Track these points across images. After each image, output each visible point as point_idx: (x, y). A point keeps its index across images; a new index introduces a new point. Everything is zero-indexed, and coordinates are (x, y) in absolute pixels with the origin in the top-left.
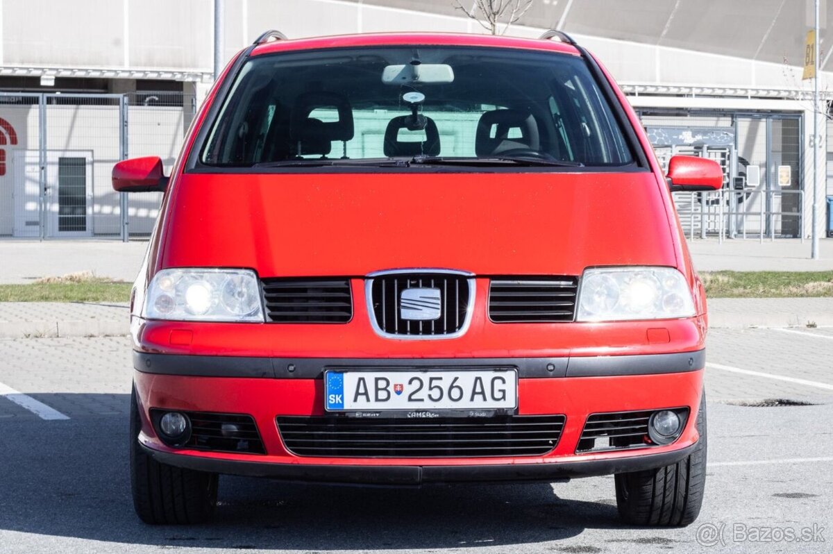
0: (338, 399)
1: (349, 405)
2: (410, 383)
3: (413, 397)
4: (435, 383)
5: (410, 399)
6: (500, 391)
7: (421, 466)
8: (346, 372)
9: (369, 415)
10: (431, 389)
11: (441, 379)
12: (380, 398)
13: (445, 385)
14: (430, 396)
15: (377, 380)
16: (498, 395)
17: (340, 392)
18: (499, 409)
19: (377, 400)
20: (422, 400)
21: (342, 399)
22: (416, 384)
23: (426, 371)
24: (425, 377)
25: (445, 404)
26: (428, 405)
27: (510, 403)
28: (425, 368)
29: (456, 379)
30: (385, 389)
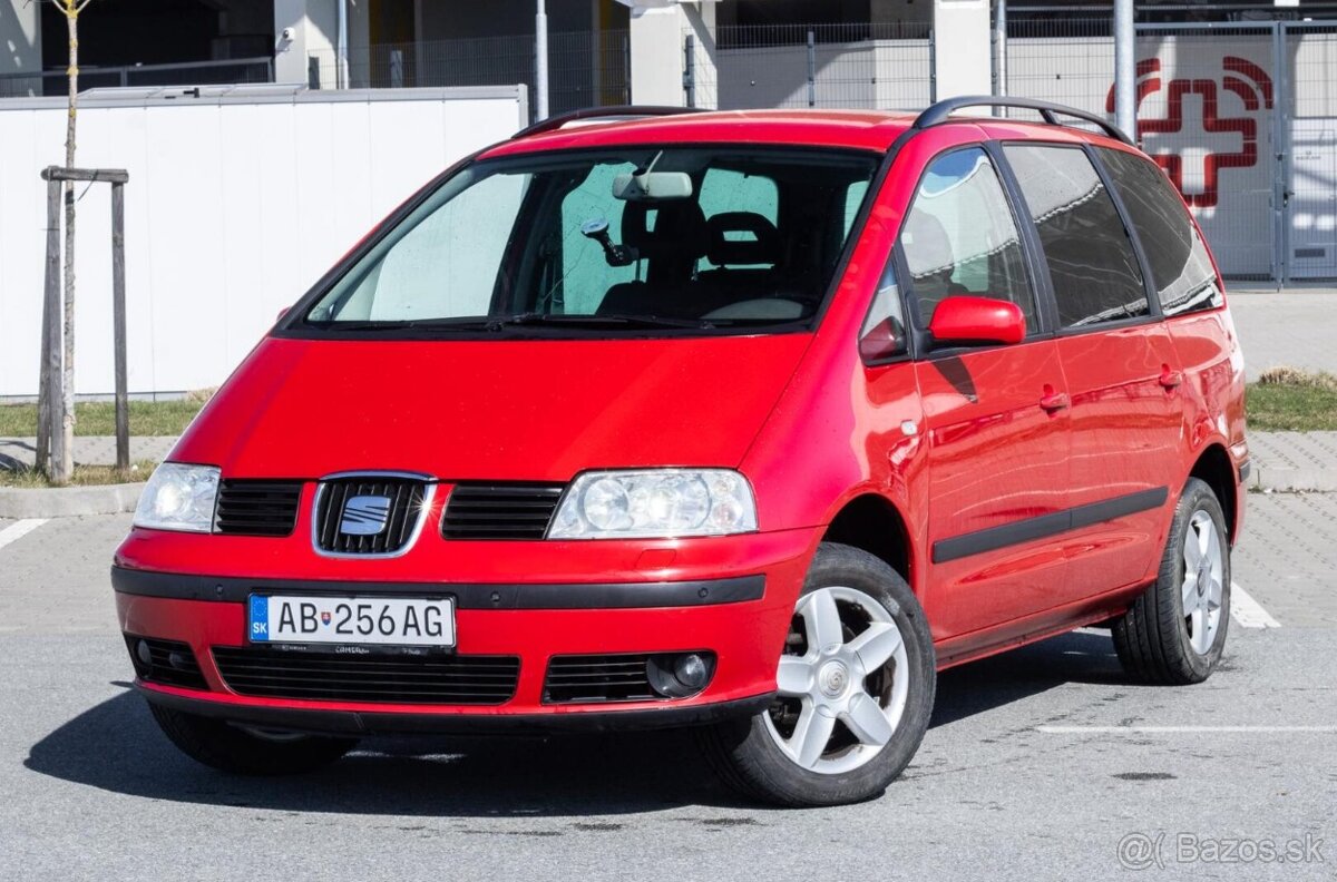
0: (263, 628)
1: (274, 636)
2: (337, 611)
3: (341, 628)
4: (364, 612)
5: (338, 631)
6: (435, 623)
7: (357, 712)
8: (271, 596)
9: (295, 648)
10: (360, 619)
11: (369, 607)
12: (306, 627)
13: (375, 614)
14: (359, 627)
15: (303, 606)
16: (433, 629)
17: (264, 619)
18: (435, 646)
19: (304, 630)
20: (351, 632)
21: (267, 628)
22: (344, 612)
23: (353, 597)
24: (353, 603)
25: (376, 638)
26: (357, 638)
27: (447, 639)
28: (352, 594)
29: (386, 608)
30: (312, 618)
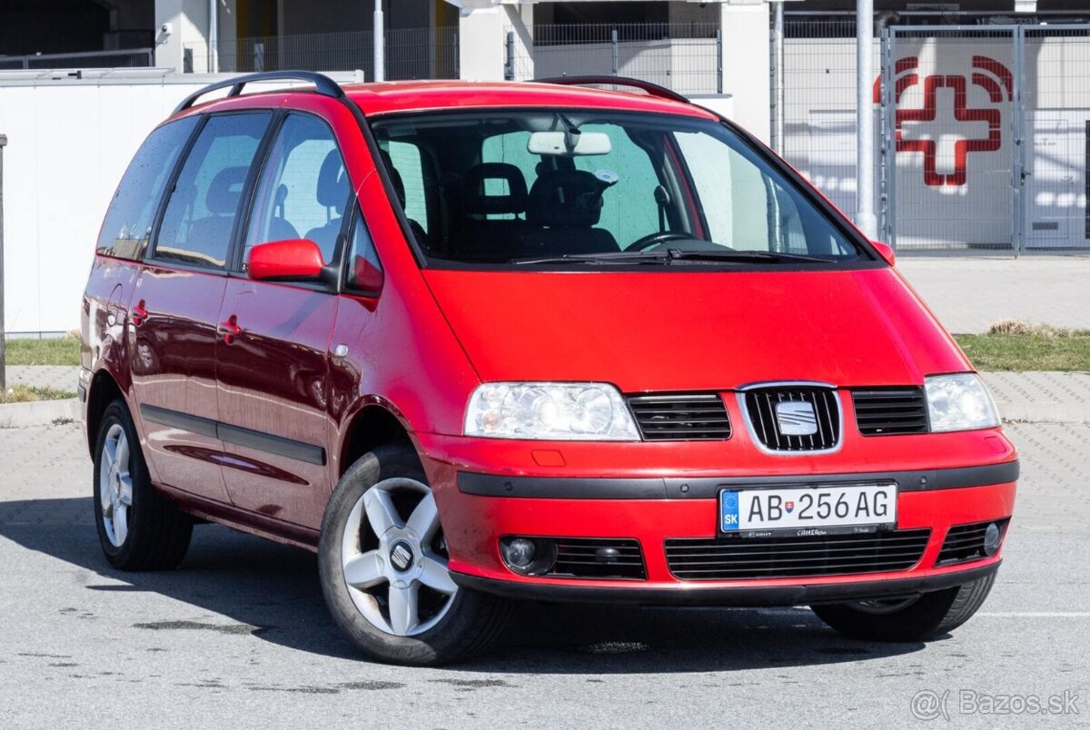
0: (734, 519)
1: (744, 525)
2: (801, 500)
3: (803, 515)
4: (824, 499)
5: (800, 517)
6: (882, 505)
7: (804, 585)
8: (742, 490)
9: (761, 534)
10: (820, 505)
11: (829, 495)
12: (772, 516)
13: (833, 501)
14: (819, 513)
15: (770, 497)
16: (880, 510)
17: (736, 512)
18: (881, 524)
19: (770, 518)
20: (811, 518)
21: (737, 519)
23: (815, 488)
24: (815, 493)
25: (833, 521)
26: (817, 522)
27: (890, 518)
28: (814, 485)
29: (843, 495)
30: (777, 507)
